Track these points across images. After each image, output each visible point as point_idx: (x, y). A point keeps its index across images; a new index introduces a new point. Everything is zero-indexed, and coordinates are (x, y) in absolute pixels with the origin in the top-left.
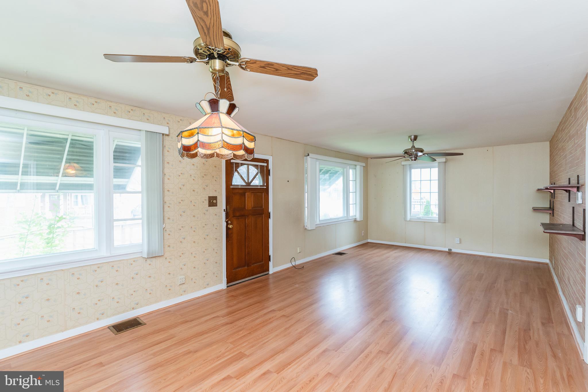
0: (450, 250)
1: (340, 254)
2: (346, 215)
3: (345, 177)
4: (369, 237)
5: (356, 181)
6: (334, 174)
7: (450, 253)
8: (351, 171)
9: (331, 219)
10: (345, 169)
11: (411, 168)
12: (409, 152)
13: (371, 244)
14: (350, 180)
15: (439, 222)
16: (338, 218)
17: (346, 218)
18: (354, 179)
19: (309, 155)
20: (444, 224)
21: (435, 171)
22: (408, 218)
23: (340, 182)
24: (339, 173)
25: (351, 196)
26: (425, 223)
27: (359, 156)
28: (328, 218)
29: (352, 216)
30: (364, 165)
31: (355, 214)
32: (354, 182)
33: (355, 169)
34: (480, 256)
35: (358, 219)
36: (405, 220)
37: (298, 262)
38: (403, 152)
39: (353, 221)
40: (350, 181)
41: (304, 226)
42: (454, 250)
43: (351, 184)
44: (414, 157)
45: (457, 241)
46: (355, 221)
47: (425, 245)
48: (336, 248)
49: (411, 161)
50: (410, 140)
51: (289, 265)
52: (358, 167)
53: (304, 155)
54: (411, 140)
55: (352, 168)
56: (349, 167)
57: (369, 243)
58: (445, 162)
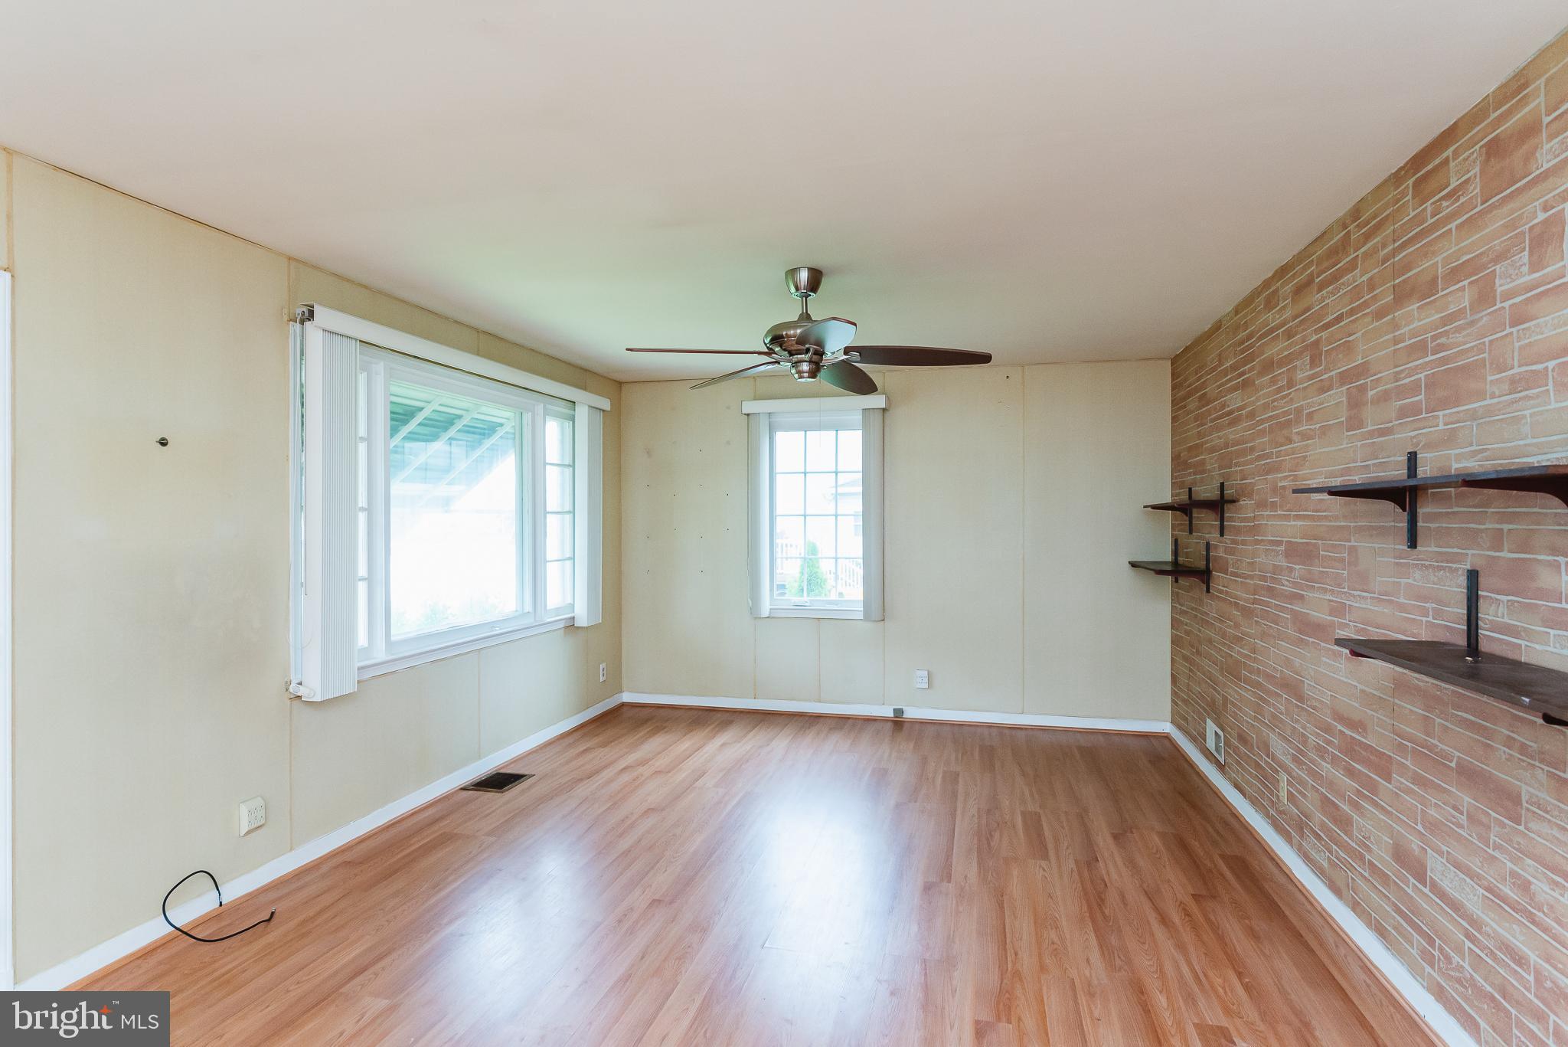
0: (899, 712)
1: (499, 781)
2: (528, 608)
3: (527, 449)
4: (625, 682)
5: (573, 466)
6: (484, 434)
7: (898, 723)
8: (553, 431)
9: (456, 630)
10: (525, 416)
11: (772, 430)
12: (788, 336)
13: (637, 709)
14: (547, 462)
15: (867, 617)
16: (492, 625)
17: (529, 621)
18: (568, 460)
19: (311, 314)
20: (882, 623)
21: (851, 444)
22: (765, 609)
23: (505, 470)
24: (501, 432)
25: (555, 529)
26: (821, 622)
27: (586, 370)
28: (443, 626)
29: (558, 610)
30: (605, 404)
31: (569, 600)
32: (568, 471)
33: (573, 419)
34: (990, 726)
35: (582, 621)
36: (756, 617)
37: (234, 890)
38: (766, 336)
39: (563, 630)
40: (548, 467)
41: (288, 684)
42: (911, 713)
43: (555, 482)
44: (810, 362)
45: (920, 679)
46: (571, 627)
47: (820, 701)
48: (480, 758)
49: (796, 376)
50: (793, 290)
51: (155, 930)
52: (582, 413)
53: (285, 311)
54: (797, 289)
55: (558, 416)
56: (545, 409)
57: (625, 709)
58: (884, 410)
